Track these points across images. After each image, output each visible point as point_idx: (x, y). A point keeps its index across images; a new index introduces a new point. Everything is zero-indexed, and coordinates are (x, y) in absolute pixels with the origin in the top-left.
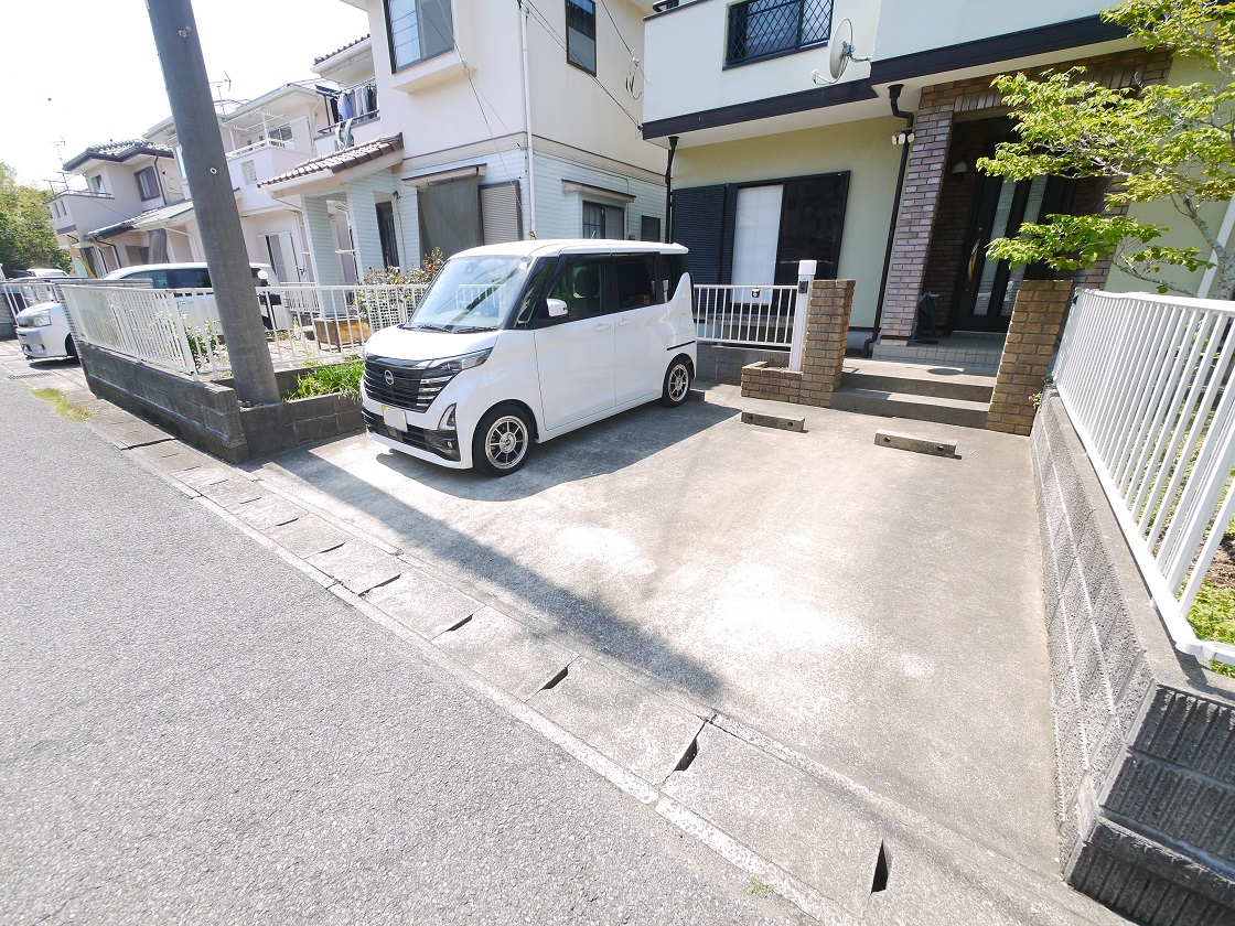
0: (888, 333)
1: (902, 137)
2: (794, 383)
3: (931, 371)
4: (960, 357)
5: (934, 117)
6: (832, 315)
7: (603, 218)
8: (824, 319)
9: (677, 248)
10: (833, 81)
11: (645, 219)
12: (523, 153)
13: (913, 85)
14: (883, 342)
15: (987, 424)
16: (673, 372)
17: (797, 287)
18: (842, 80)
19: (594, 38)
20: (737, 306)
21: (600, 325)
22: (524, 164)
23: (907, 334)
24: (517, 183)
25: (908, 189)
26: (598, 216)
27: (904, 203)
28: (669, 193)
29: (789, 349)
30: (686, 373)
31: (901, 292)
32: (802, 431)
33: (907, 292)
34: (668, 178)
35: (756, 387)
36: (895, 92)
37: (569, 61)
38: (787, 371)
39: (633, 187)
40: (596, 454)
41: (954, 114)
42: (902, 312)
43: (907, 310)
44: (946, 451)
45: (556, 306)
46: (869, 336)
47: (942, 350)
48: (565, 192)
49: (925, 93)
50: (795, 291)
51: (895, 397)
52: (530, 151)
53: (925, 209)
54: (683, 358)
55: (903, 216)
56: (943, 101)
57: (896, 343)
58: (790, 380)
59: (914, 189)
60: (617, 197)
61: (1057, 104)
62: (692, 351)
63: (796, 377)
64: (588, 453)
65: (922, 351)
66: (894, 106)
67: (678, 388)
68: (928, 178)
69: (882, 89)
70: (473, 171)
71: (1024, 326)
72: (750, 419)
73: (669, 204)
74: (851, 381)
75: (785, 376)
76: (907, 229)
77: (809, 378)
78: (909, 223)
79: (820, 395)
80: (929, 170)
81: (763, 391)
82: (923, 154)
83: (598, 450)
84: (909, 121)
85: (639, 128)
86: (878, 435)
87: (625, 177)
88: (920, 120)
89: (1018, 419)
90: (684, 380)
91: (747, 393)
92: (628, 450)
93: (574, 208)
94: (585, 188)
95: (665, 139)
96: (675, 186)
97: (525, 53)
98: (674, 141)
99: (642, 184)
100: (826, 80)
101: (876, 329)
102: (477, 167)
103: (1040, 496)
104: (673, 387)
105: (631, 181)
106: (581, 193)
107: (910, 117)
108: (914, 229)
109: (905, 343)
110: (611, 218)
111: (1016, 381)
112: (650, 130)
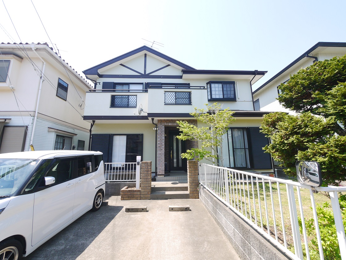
0: (159, 174)
1: (155, 129)
2: (138, 193)
3: (172, 183)
4: (176, 179)
5: (161, 125)
6: (148, 171)
7: (64, 140)
8: (146, 172)
9: (99, 153)
10: (139, 115)
11: (79, 141)
12: (32, 118)
13: (156, 119)
14: (158, 176)
15: (190, 197)
16: (97, 197)
17: (136, 163)
18: (141, 115)
19: (67, 92)
20: (114, 168)
21: (69, 184)
22: (32, 121)
23: (164, 174)
24: (27, 127)
25: (158, 139)
26: (62, 139)
27: (158, 142)
28: (91, 135)
29: (135, 181)
30: (101, 196)
31: (161, 163)
32: (147, 211)
33: (162, 163)
34: (91, 131)
35: (126, 196)
36: (153, 119)
37: (57, 95)
38: (135, 189)
39: (76, 132)
40: (62, 250)
41: (165, 125)
42: (161, 169)
43: (163, 167)
44: (187, 209)
45: (49, 180)
46: (154, 174)
47: (172, 177)
48: (49, 131)
49: (158, 121)
50: (135, 165)
51: (167, 193)
52: (36, 118)
53: (163, 144)
54: (101, 191)
55: (158, 145)
56: (162, 123)
57: (162, 176)
58: (137, 192)
59: (160, 139)
60: (70, 134)
61: (190, 128)
62: (103, 187)
63: (139, 191)
64: (57, 251)
65: (168, 178)
66: (153, 122)
67: (98, 203)
68: (162, 137)
69: (150, 118)
70: (4, 120)
71: (192, 171)
72: (128, 210)
73: (90, 138)
74: (154, 190)
75: (135, 191)
76: (159, 148)
77: (143, 190)
78: (160, 147)
79: (147, 196)
80: (162, 136)
81: (129, 197)
82: (160, 132)
83: (63, 247)
84: (156, 126)
85: (82, 117)
86: (170, 208)
87: (74, 129)
88: (158, 125)
89: (196, 195)
90: (101, 199)
91: (123, 199)
92: (80, 242)
93: (52, 137)
94: (58, 131)
95: (91, 121)
96: (92, 133)
97: (40, 90)
98: (94, 122)
99: (79, 131)
100: (137, 114)
101: (156, 173)
102: (5, 119)
103: (216, 220)
104: (97, 202)
105: (75, 130)
106: (55, 132)
107: (156, 125)
108: (161, 148)
109: (163, 176)
110: (67, 141)
111: (193, 185)
112: (86, 118)
